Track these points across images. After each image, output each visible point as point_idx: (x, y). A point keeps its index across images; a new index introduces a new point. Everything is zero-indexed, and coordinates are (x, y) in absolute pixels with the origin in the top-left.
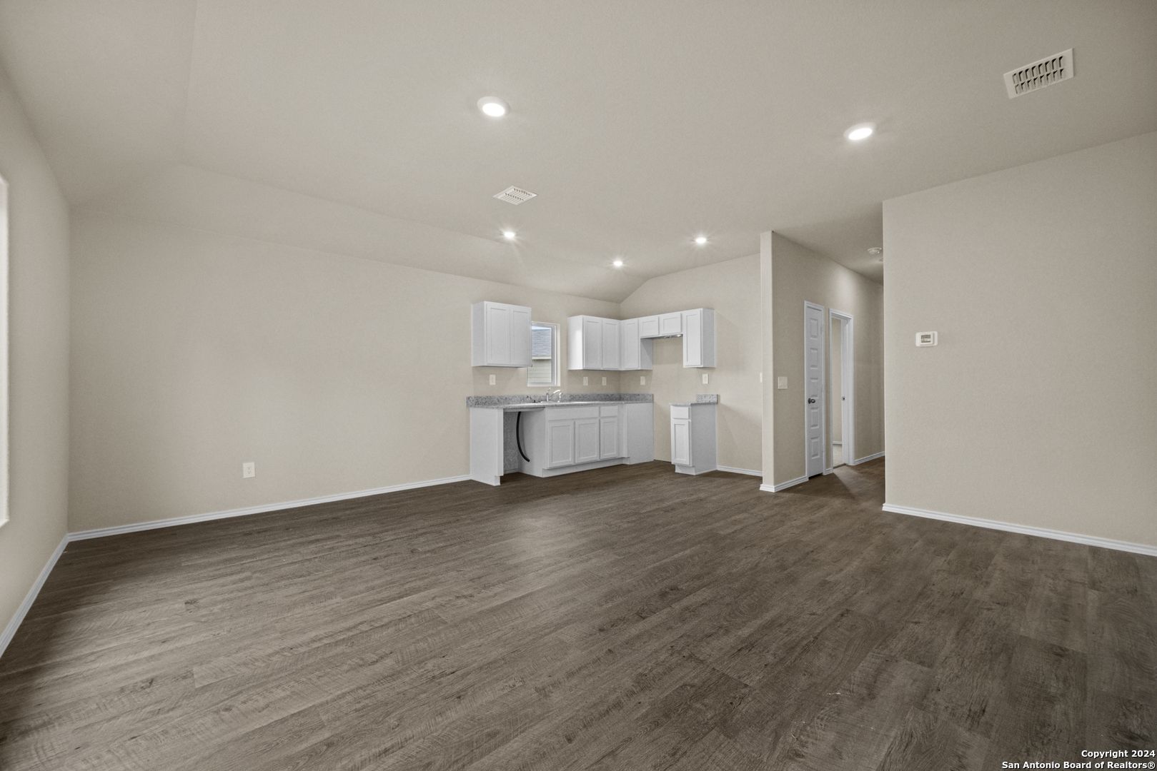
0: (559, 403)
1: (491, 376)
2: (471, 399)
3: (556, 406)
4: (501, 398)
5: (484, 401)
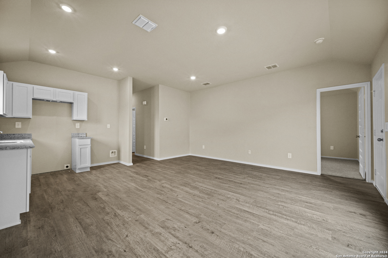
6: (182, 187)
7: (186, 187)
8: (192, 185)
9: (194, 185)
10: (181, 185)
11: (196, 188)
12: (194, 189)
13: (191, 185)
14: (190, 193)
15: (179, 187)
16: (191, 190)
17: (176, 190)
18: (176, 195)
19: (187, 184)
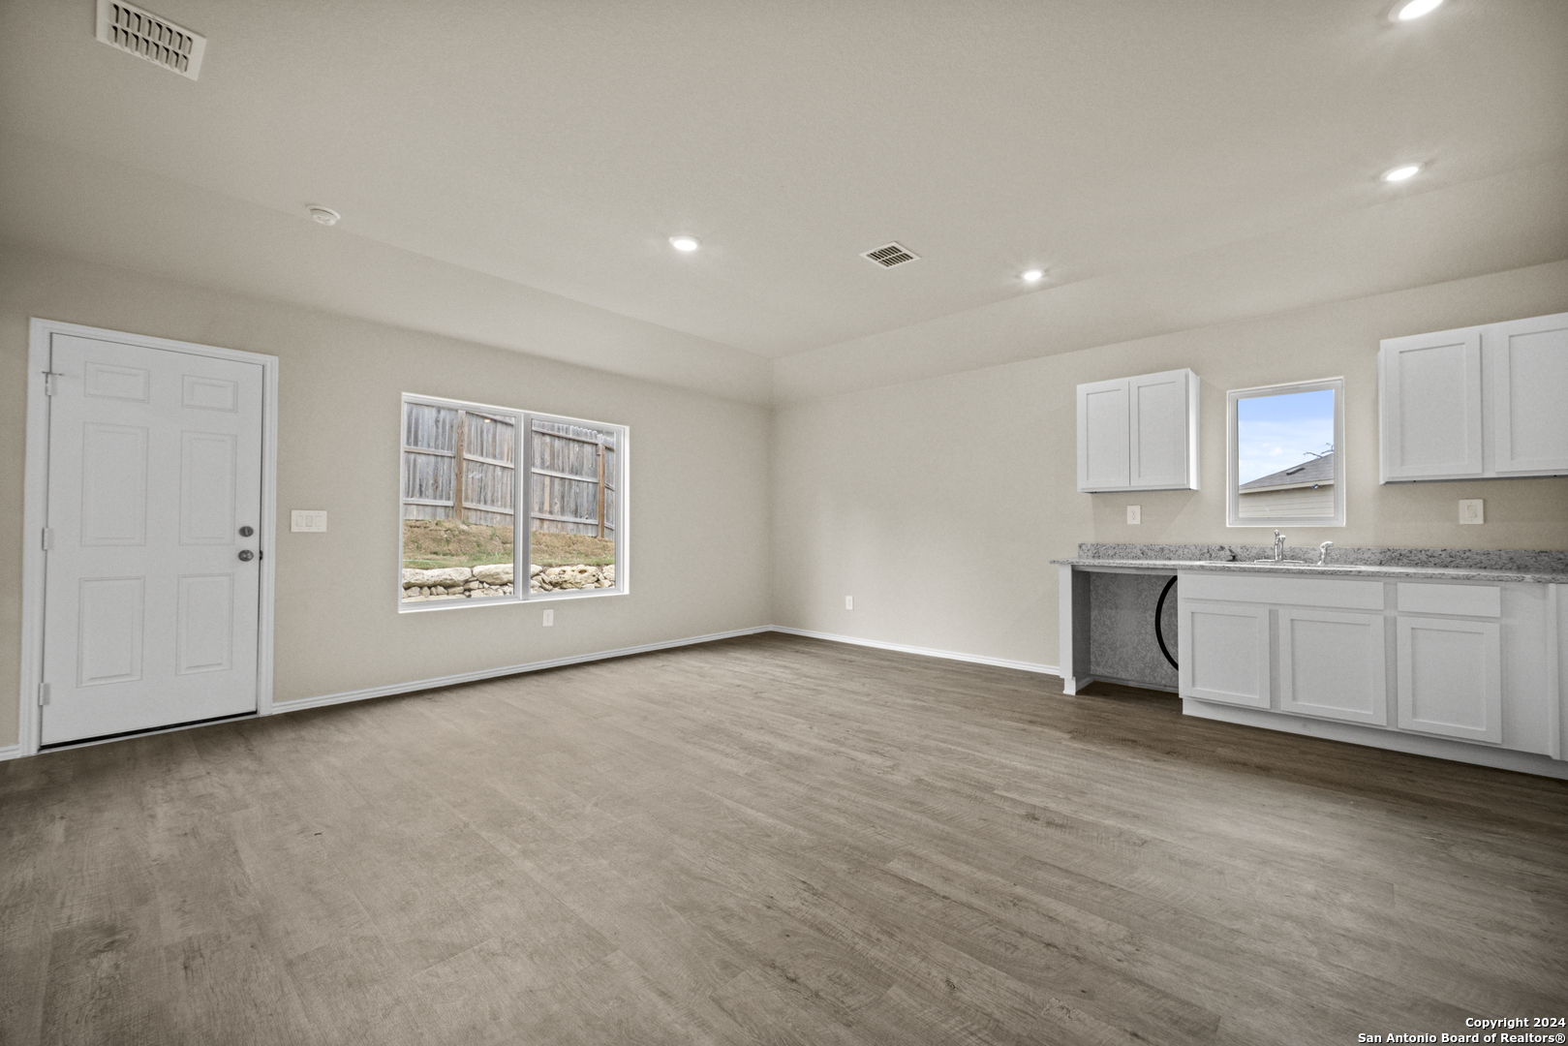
0: (1320, 566)
1: (1130, 509)
2: (1084, 547)
3: (1312, 573)
4: (1150, 548)
5: (1111, 552)
6: (804, 751)
7: (789, 753)
8: (765, 759)
9: (758, 760)
10: (809, 760)
11: (750, 749)
12: (760, 744)
13: (770, 759)
14: (772, 733)
15: (813, 753)
16: (769, 743)
17: (822, 744)
18: (815, 729)
19: (788, 767)
